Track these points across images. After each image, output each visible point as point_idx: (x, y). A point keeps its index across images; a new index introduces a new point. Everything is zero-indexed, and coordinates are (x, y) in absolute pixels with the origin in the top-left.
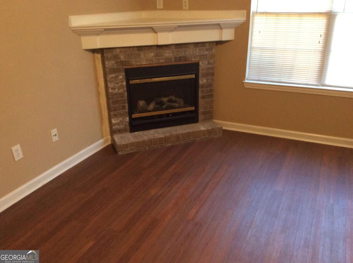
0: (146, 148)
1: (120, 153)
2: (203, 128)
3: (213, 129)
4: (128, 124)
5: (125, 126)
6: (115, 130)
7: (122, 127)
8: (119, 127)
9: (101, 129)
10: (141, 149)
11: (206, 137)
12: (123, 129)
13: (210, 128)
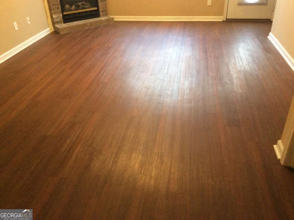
0: (75, 30)
1: (62, 33)
2: (103, 19)
3: (108, 19)
4: (62, 18)
5: (61, 19)
6: (55, 22)
7: (59, 20)
8: (57, 20)
9: (48, 22)
10: (72, 30)
11: (106, 24)
12: (60, 21)
13: (107, 18)
